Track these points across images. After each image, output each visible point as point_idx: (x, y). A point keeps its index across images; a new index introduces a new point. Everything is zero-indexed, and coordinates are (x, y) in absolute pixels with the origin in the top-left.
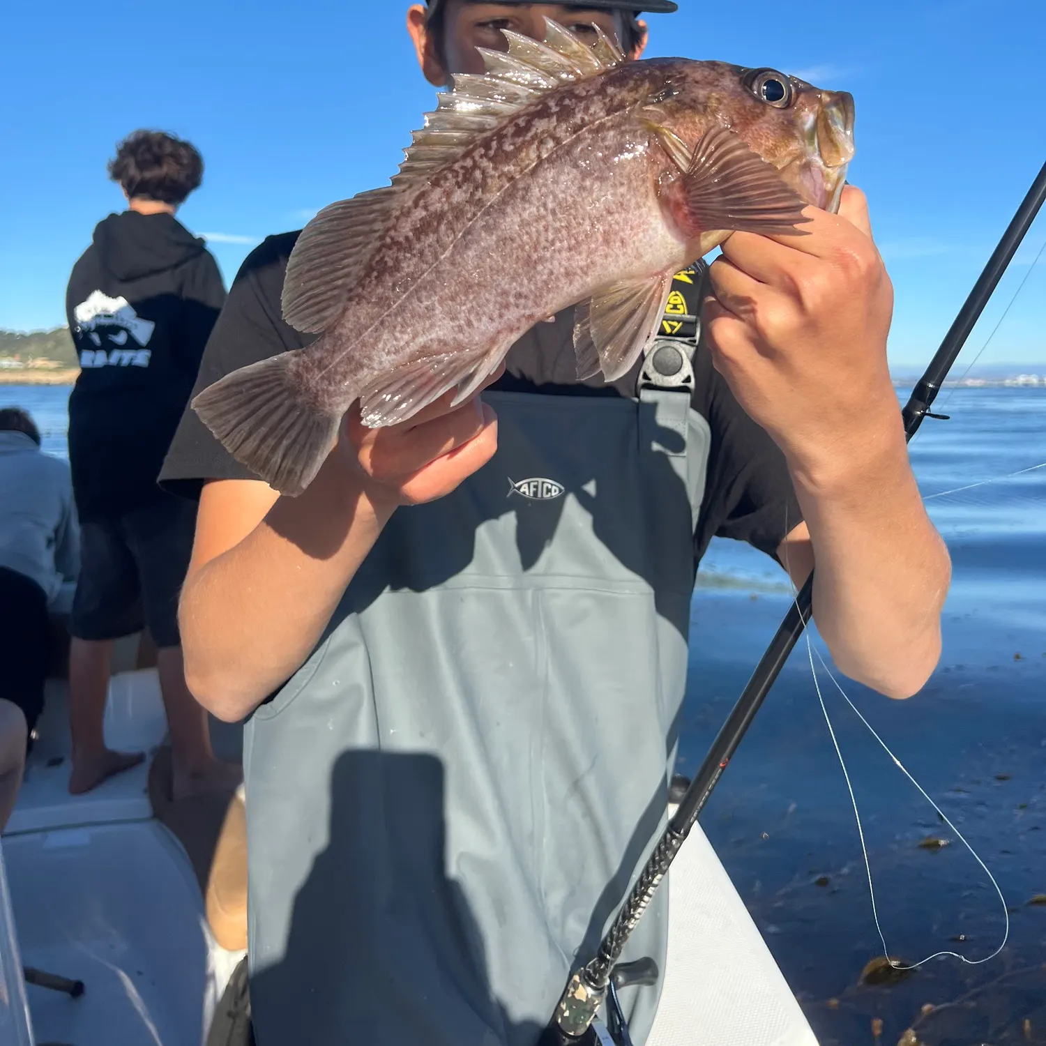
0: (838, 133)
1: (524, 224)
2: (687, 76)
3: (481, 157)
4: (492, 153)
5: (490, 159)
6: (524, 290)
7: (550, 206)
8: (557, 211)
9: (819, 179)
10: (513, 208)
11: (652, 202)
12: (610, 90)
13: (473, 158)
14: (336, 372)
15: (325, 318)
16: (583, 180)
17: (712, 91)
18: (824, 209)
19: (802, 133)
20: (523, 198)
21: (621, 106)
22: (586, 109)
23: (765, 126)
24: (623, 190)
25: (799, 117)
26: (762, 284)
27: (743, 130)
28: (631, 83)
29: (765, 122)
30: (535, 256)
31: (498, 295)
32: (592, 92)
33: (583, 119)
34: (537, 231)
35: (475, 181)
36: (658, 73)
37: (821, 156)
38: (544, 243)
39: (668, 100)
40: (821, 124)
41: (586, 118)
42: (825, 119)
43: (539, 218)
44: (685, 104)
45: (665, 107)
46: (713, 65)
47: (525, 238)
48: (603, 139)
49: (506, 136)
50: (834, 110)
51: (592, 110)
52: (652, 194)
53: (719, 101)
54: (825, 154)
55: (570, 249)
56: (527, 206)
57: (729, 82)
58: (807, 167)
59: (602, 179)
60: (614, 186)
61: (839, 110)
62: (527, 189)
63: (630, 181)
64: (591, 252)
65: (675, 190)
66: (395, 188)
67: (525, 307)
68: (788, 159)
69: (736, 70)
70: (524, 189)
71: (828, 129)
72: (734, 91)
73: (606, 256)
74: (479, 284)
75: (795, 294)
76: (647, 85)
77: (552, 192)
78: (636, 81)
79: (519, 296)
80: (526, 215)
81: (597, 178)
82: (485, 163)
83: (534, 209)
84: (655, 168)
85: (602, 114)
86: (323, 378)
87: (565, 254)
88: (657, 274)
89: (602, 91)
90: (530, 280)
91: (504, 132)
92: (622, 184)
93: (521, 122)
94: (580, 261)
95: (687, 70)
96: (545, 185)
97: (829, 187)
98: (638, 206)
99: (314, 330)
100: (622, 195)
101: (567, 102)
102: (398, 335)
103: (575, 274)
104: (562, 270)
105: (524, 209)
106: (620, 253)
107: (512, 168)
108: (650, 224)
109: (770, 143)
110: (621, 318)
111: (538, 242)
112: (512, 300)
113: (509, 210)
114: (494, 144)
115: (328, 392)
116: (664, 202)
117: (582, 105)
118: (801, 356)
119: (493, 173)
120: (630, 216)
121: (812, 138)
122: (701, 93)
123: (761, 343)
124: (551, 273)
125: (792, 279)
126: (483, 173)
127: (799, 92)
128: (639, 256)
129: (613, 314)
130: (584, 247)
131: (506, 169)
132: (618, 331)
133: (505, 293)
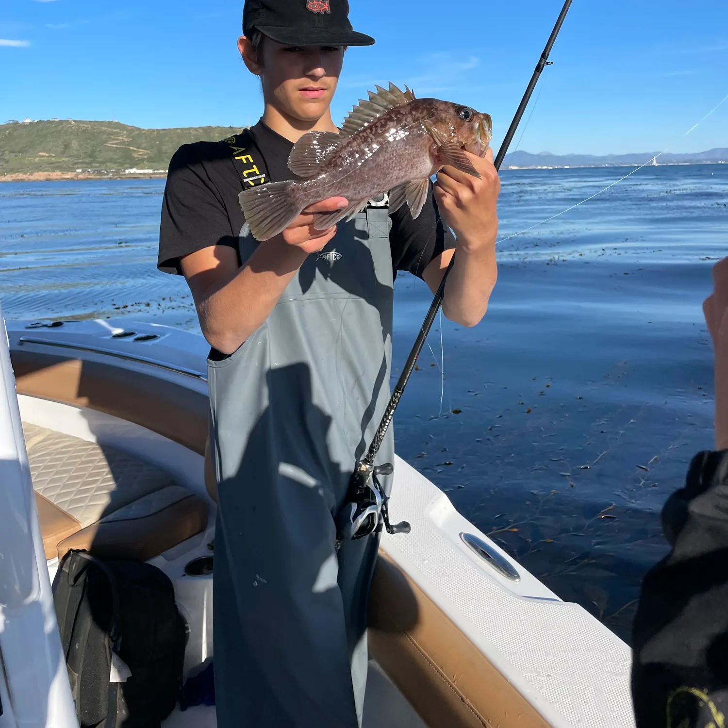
0: (487, 131)
1: (385, 160)
2: (438, 108)
3: (370, 133)
4: (374, 132)
5: (374, 135)
6: (381, 183)
7: (394, 154)
8: (397, 157)
9: (479, 147)
10: (382, 154)
11: (427, 154)
12: (414, 113)
13: (366, 133)
14: (309, 195)
15: (308, 173)
16: (406, 146)
17: (447, 115)
18: (480, 156)
19: (475, 131)
20: (385, 151)
21: (418, 120)
22: (406, 120)
23: (464, 129)
24: (419, 150)
25: (474, 125)
26: (458, 183)
27: (458, 131)
28: (420, 110)
29: (464, 128)
30: (387, 172)
31: (372, 184)
32: (407, 113)
33: (405, 124)
34: (389, 163)
35: (368, 142)
36: (428, 106)
37: (481, 139)
38: (391, 168)
39: (433, 118)
40: (481, 128)
41: (407, 123)
42: (482, 126)
43: (391, 159)
44: (438, 120)
45: (432, 121)
46: (446, 103)
47: (385, 165)
48: (413, 132)
49: (378, 126)
50: (485, 122)
51: (408, 120)
52: (428, 151)
53: (450, 119)
54: (482, 139)
55: (400, 170)
56: (386, 154)
57: (452, 111)
58: (476, 143)
59: (412, 146)
60: (416, 149)
61: (487, 122)
62: (387, 148)
63: (421, 147)
64: (406, 171)
65: (436, 151)
66: (340, 136)
67: (379, 189)
68: (471, 141)
69: (454, 105)
70: (386, 148)
71: (483, 129)
72: (454, 115)
73: (411, 172)
74: (367, 180)
75: (471, 187)
76: (425, 111)
77: (395, 150)
78: (422, 109)
79: (378, 185)
80: (386, 157)
81: (411, 146)
82: (371, 136)
83: (389, 156)
84: (430, 142)
85: (412, 122)
86: (303, 195)
87: (397, 172)
88: (424, 178)
89: (410, 113)
90: (383, 180)
91: (377, 125)
92: (419, 148)
93: (383, 121)
94: (402, 174)
95: (438, 105)
96: (393, 147)
97: (483, 149)
98: (423, 156)
99: (302, 176)
100: (419, 152)
101: (399, 116)
102: (336, 191)
103: (399, 178)
104: (396, 177)
105: (386, 155)
106: (415, 171)
107: (381, 140)
108: (426, 161)
109: (466, 136)
110: (415, 195)
111: (389, 167)
112: (376, 186)
113: (380, 155)
114: (374, 129)
115: (303, 200)
116: (431, 155)
117: (405, 118)
118: (473, 209)
119: (374, 140)
120: (420, 159)
121: (478, 133)
122: (443, 115)
123: (459, 203)
124: (392, 178)
125: (470, 182)
126: (371, 140)
127: (474, 115)
128: (421, 172)
129: (413, 194)
130: (404, 169)
131: (379, 140)
132: (415, 200)
133: (374, 184)
